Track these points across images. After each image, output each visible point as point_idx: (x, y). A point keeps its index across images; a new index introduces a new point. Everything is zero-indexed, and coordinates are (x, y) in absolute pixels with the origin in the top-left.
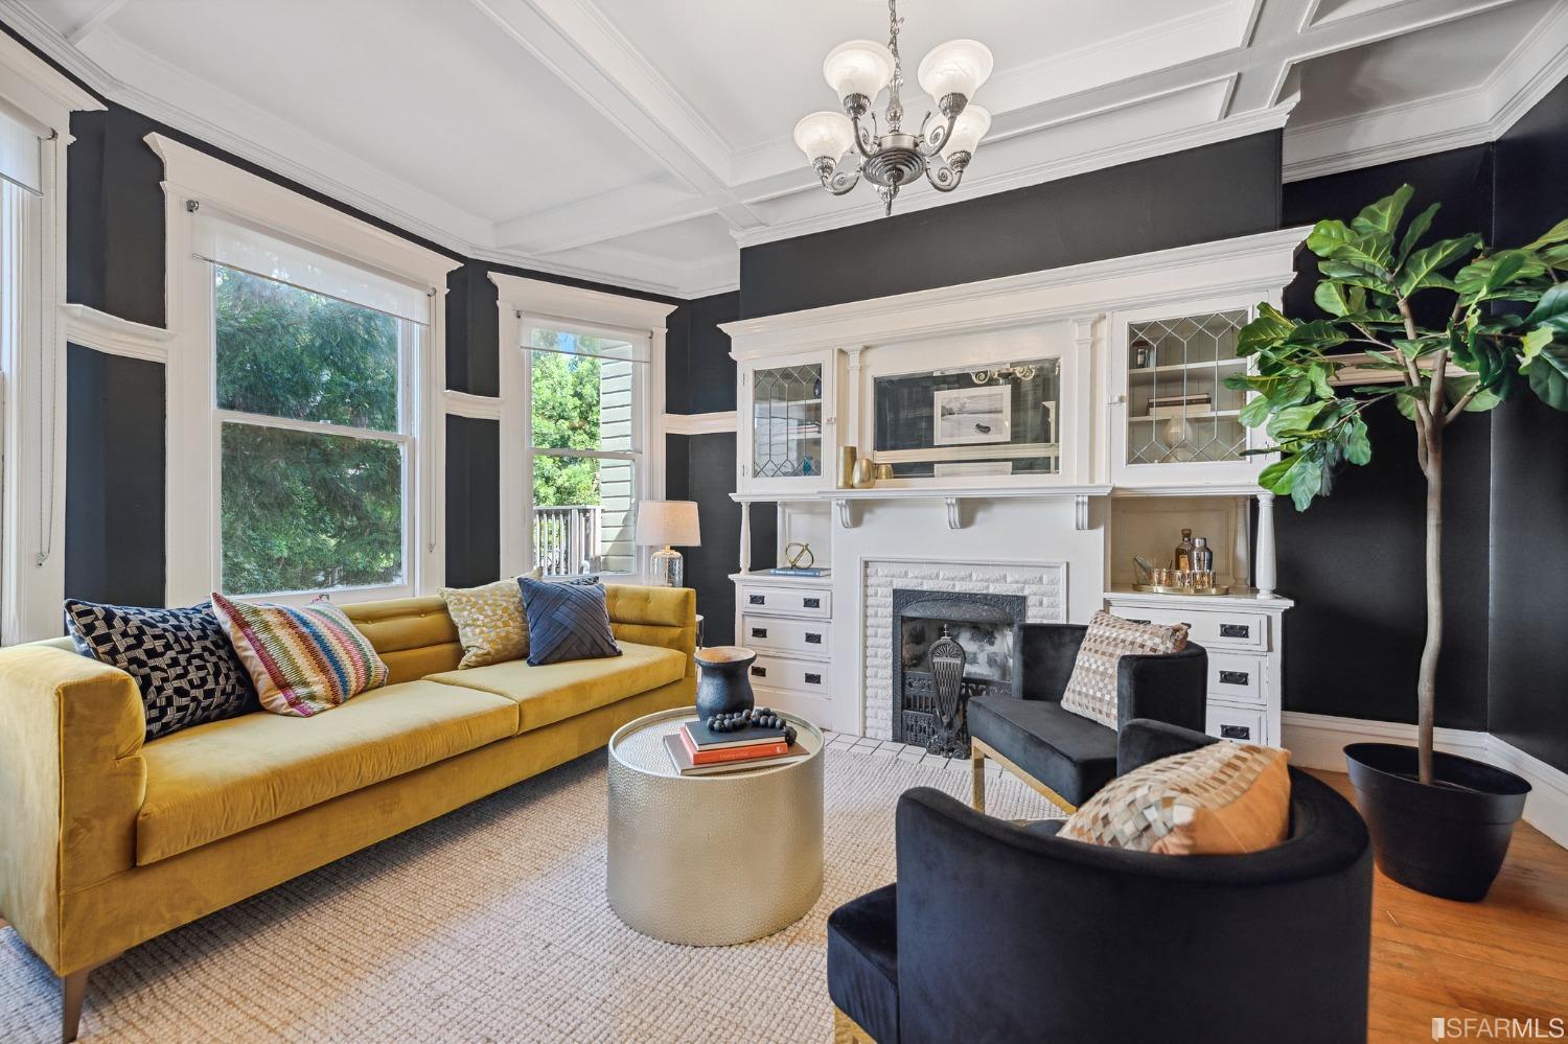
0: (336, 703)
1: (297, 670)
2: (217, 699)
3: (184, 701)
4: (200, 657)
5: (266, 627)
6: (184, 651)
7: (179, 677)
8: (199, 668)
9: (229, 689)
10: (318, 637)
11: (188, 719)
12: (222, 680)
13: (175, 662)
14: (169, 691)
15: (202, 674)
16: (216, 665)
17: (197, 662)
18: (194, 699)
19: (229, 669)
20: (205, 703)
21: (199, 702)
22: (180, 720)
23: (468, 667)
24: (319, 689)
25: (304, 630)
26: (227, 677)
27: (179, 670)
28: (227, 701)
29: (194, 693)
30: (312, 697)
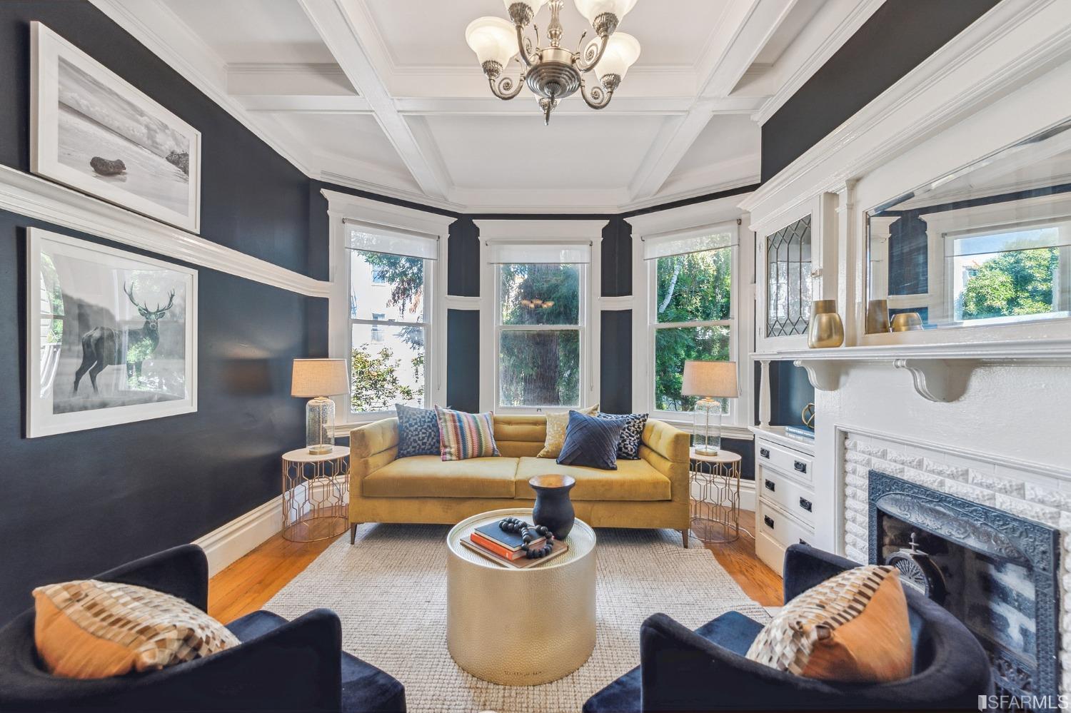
0: (459, 459)
1: (449, 441)
2: (427, 447)
3: (416, 444)
4: (425, 429)
5: (445, 421)
6: (421, 426)
7: (416, 435)
8: (423, 433)
9: (432, 443)
10: (462, 428)
11: (417, 452)
12: (430, 439)
13: (416, 429)
14: (412, 440)
15: (424, 435)
16: (430, 433)
17: (423, 431)
18: (418, 444)
19: (435, 436)
20: (423, 447)
21: (420, 446)
22: (414, 451)
23: (540, 457)
24: (453, 450)
25: (458, 424)
26: (433, 438)
27: (417, 433)
28: (432, 448)
29: (419, 442)
30: (450, 454)
